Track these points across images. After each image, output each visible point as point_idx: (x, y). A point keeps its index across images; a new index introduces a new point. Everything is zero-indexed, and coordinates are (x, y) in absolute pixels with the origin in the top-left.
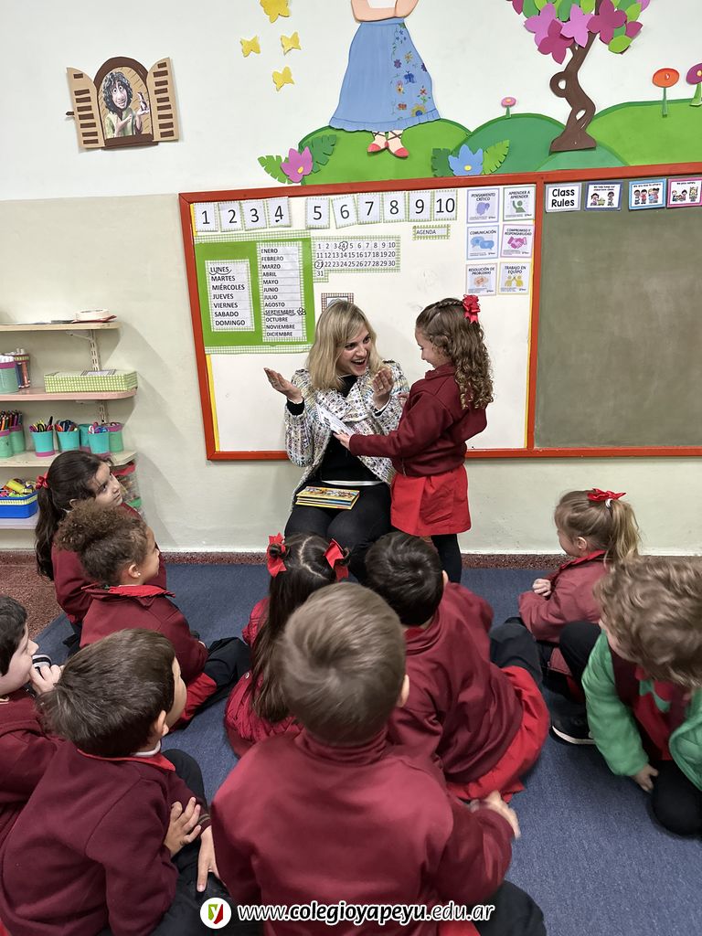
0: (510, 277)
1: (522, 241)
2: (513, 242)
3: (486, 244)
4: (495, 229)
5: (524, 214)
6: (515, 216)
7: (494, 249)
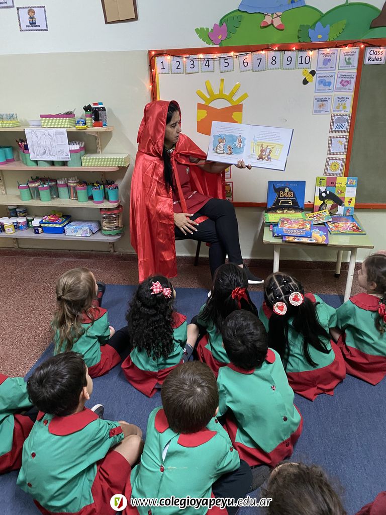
0: (339, 104)
1: (348, 82)
2: (343, 83)
3: (327, 84)
4: (333, 74)
5: (351, 65)
6: (345, 67)
7: (331, 87)
